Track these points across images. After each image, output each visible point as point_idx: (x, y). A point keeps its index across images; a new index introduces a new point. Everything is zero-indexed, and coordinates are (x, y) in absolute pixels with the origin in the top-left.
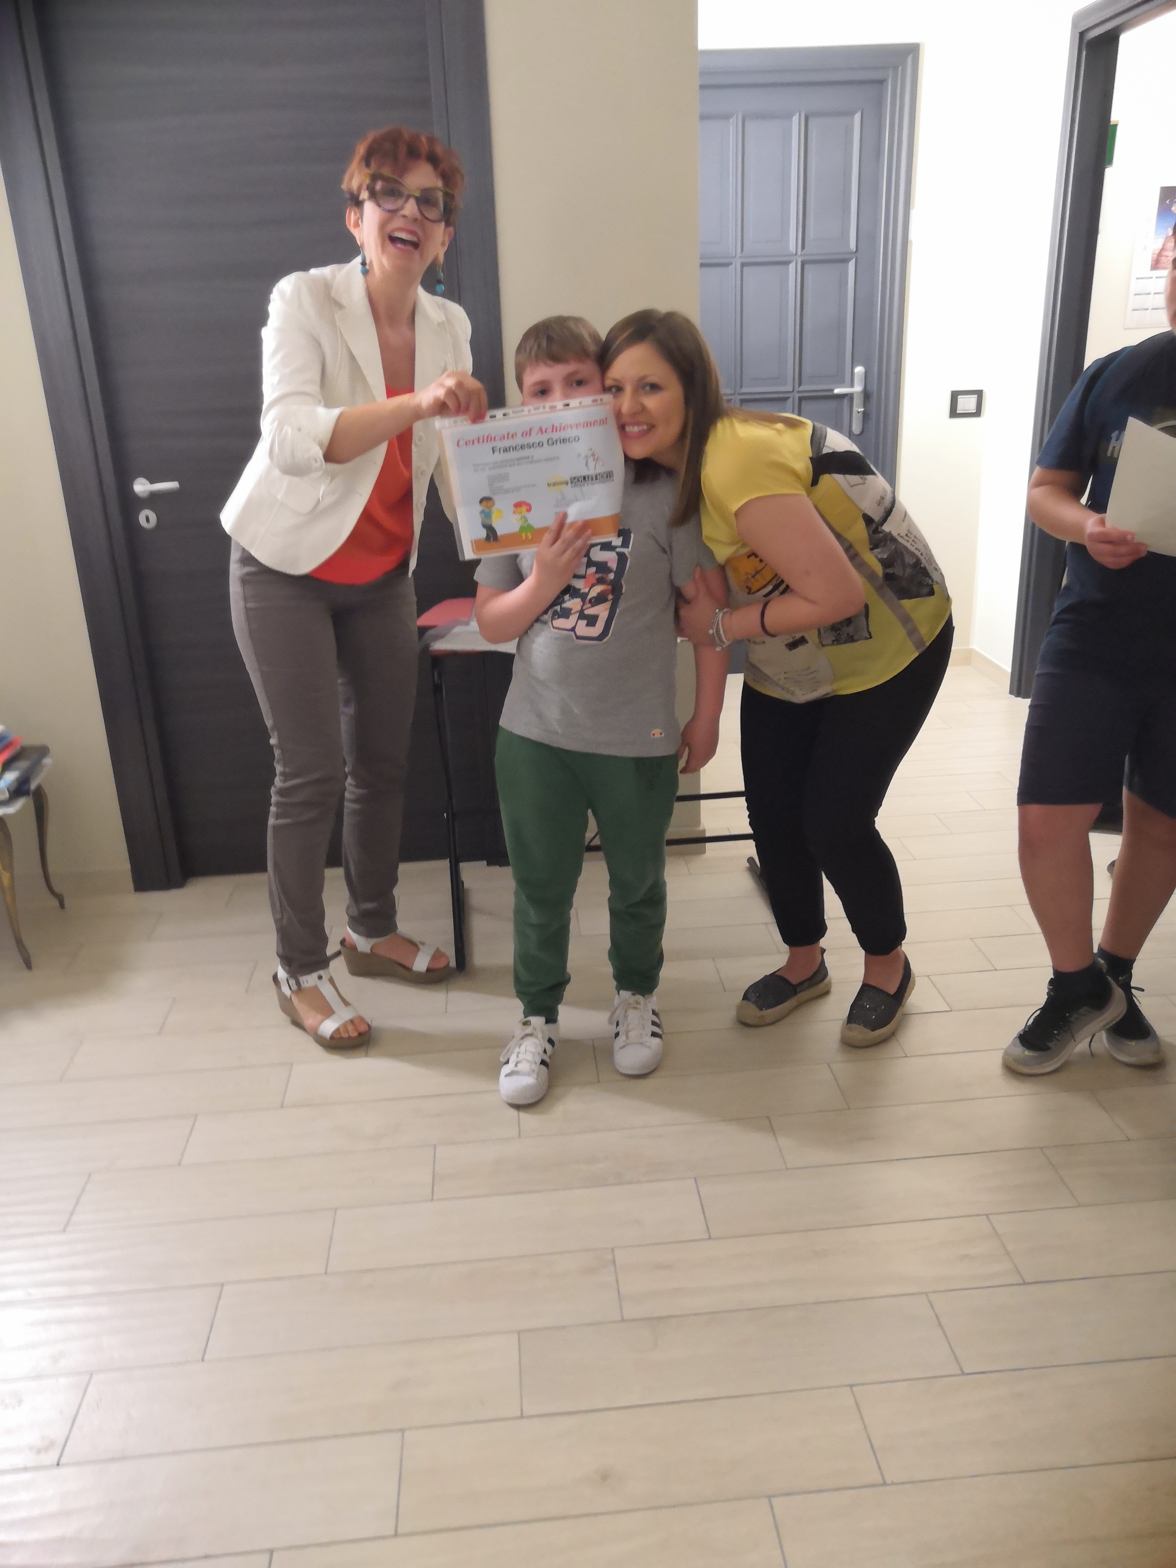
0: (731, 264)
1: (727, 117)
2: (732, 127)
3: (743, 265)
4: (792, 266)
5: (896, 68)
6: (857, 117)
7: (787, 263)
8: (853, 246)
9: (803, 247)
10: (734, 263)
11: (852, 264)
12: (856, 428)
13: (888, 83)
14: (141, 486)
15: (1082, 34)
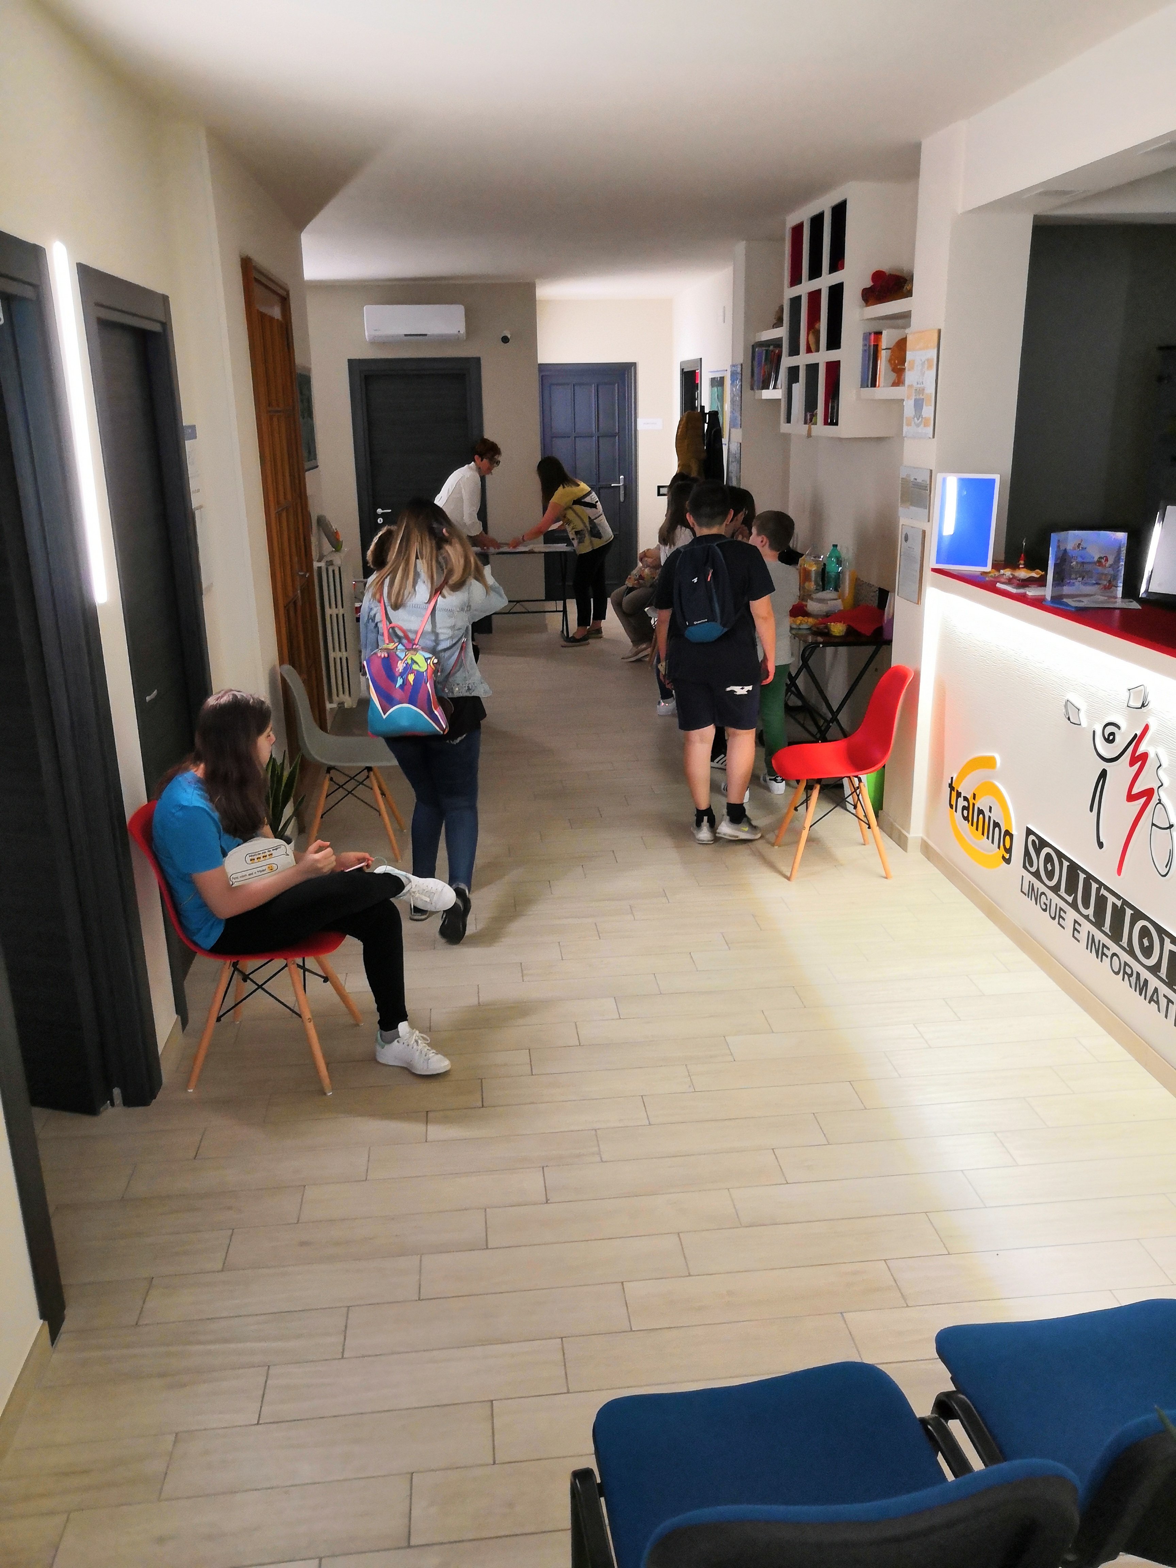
0: (570, 437)
1: (567, 384)
2: (570, 388)
3: (575, 437)
4: (594, 438)
5: (628, 371)
6: (617, 385)
7: (592, 437)
8: (617, 431)
9: (598, 431)
10: (572, 437)
11: (617, 437)
12: (622, 499)
13: (626, 375)
14: (379, 511)
15: (683, 369)
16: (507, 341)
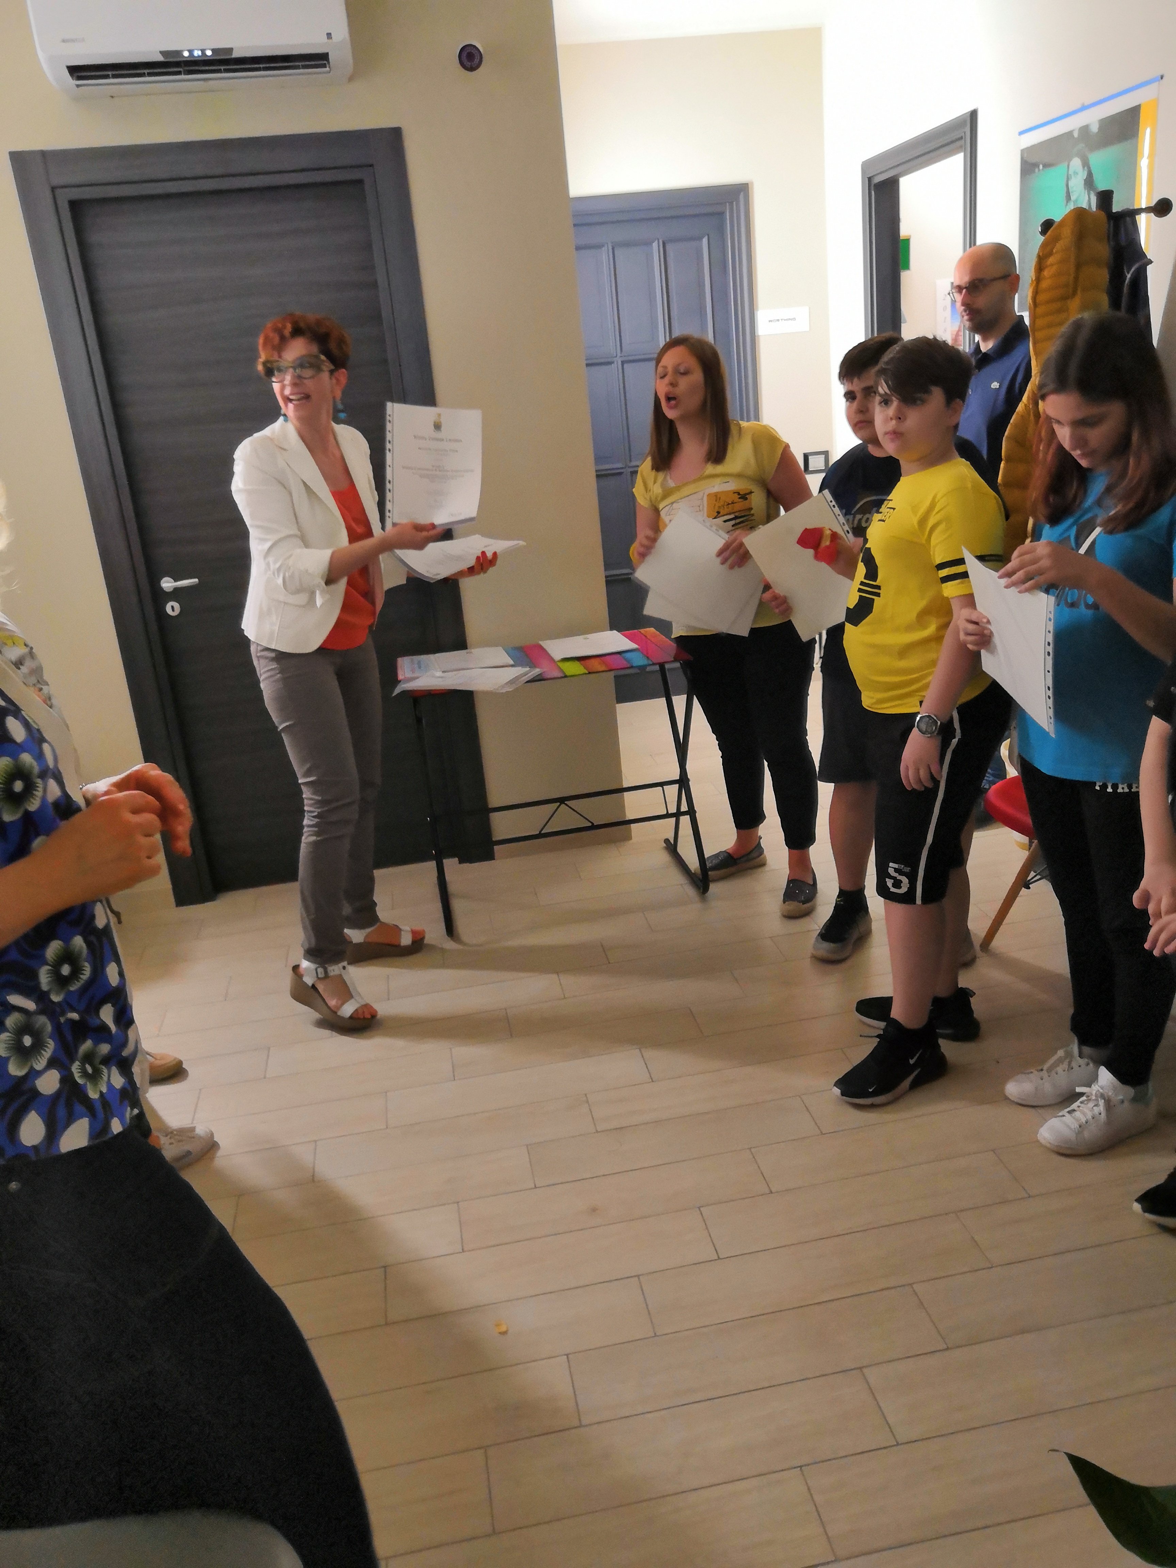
0: (613, 362)
1: (599, 246)
2: (604, 255)
3: (623, 363)
5: (731, 203)
6: (705, 241)
10: (615, 363)
13: (726, 214)
14: (167, 584)
15: (870, 179)
16: (476, 61)
